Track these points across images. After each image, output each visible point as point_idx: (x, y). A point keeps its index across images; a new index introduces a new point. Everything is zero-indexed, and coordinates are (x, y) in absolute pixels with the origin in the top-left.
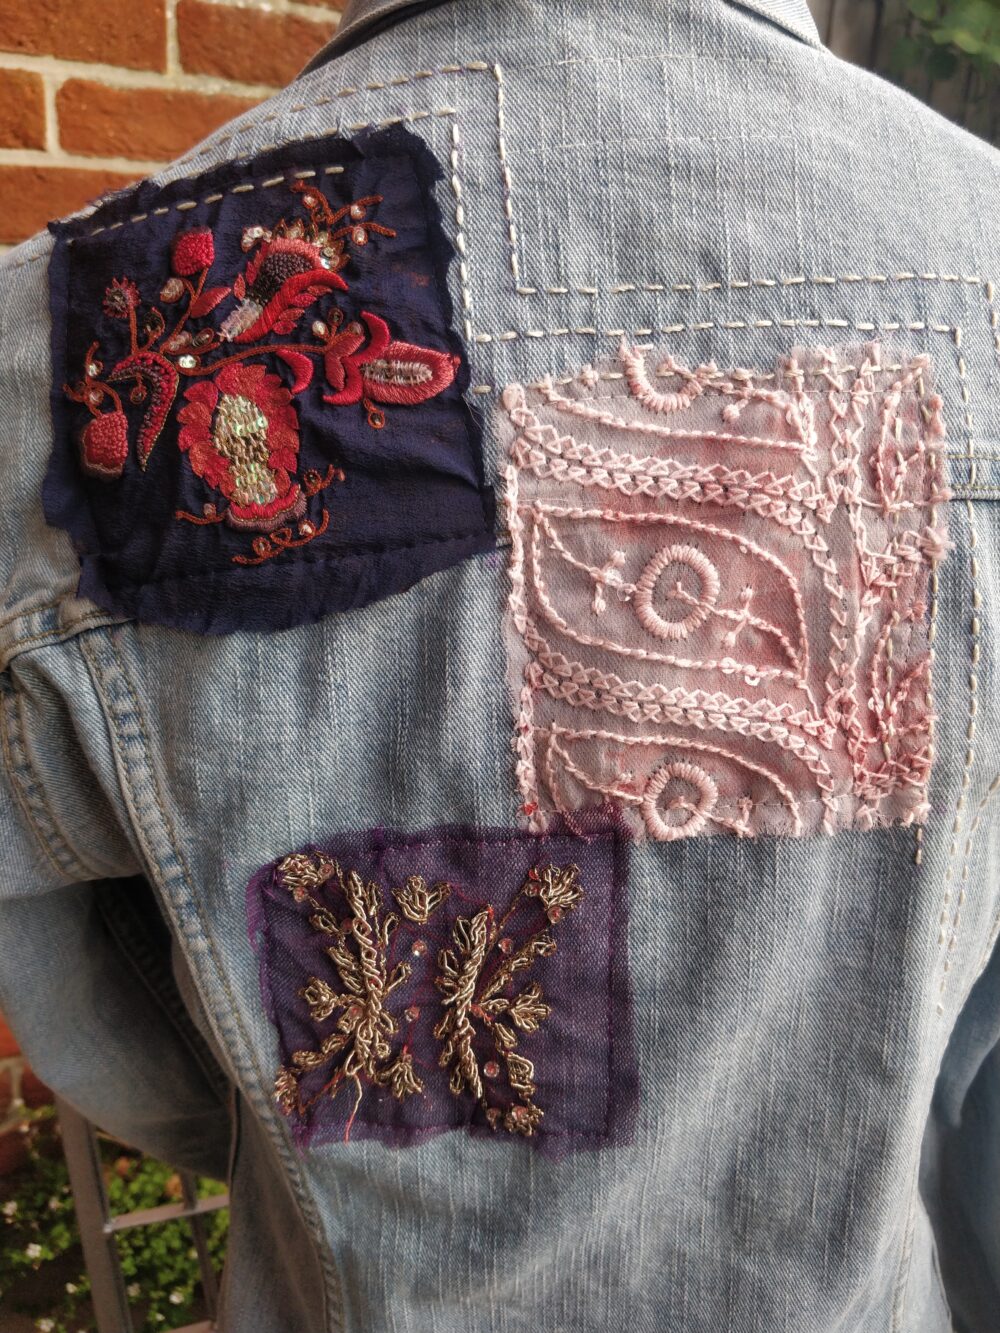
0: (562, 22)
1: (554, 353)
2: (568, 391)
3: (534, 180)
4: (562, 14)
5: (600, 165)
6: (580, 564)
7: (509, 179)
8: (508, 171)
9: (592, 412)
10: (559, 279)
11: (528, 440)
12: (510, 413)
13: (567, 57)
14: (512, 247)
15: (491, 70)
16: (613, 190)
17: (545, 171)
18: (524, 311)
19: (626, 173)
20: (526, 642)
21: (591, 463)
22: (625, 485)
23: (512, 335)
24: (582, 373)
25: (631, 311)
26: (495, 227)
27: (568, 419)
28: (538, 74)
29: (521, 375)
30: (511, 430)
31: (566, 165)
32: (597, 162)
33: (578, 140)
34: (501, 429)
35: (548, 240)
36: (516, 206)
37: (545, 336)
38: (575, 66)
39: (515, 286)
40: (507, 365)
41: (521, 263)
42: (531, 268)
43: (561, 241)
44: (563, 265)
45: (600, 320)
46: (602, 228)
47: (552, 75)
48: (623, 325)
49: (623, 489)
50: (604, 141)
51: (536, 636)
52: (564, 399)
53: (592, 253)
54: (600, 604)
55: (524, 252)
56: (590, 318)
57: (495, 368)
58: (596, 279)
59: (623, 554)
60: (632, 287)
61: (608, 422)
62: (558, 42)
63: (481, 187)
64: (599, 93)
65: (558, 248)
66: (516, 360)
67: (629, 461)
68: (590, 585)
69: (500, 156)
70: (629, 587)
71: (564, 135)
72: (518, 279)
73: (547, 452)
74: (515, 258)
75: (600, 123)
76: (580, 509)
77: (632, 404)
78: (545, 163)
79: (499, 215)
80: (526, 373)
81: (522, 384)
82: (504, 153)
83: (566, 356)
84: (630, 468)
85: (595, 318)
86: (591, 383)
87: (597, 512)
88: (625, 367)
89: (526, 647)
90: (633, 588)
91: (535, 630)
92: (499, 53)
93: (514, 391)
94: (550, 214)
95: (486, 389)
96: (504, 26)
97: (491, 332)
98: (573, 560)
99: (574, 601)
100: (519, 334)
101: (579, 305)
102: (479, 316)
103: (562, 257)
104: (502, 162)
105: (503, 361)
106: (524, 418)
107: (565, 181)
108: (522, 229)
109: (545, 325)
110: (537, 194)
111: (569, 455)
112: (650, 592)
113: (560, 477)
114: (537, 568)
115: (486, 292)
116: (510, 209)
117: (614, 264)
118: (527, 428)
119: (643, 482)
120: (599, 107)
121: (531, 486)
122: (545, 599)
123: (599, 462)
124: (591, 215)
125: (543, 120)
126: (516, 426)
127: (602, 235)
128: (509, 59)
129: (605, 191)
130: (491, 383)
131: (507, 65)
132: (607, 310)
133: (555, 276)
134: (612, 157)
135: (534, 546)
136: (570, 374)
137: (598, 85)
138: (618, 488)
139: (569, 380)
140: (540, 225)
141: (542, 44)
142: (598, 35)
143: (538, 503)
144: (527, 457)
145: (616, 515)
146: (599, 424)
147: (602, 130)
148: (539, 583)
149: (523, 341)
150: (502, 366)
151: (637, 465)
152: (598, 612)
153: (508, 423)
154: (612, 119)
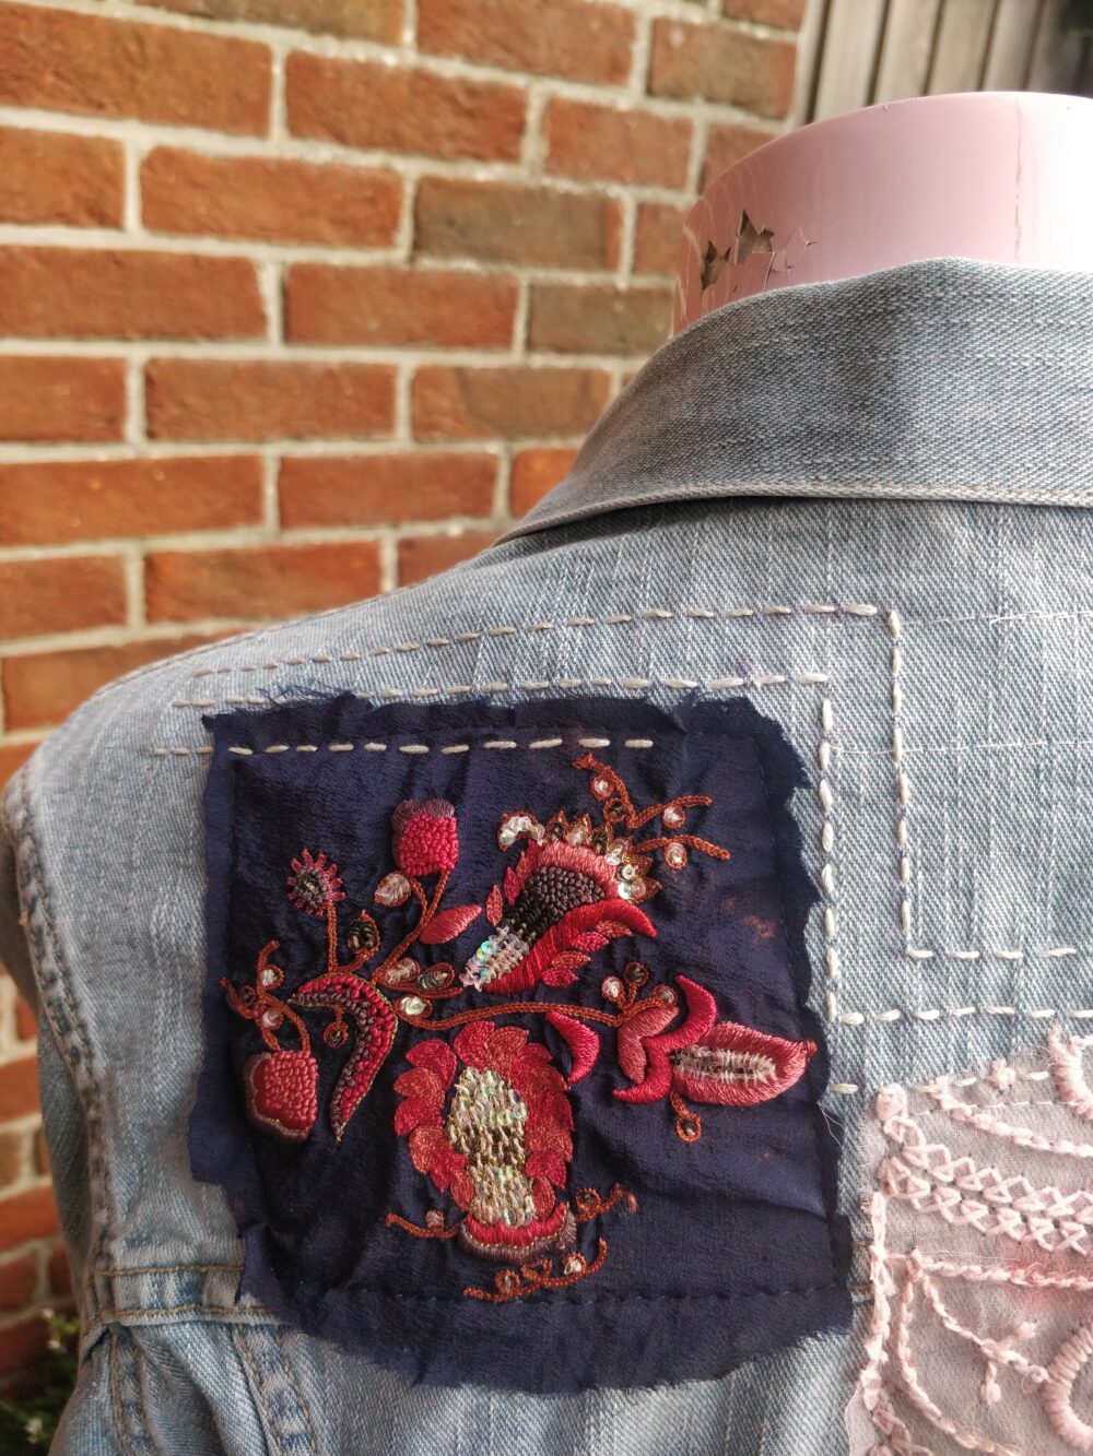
0: (997, 554)
1: (953, 1041)
2: (970, 1094)
3: (942, 793)
4: (996, 543)
5: (1042, 776)
6: (968, 1334)
7: (906, 794)
8: (906, 782)
9: (1003, 1129)
10: (969, 938)
11: (906, 1162)
12: (883, 1124)
13: (1000, 608)
14: (903, 890)
15: (884, 617)
16: (1059, 815)
17: (960, 782)
18: (916, 985)
19: (1078, 789)
20: (875, 1419)
21: (997, 1198)
22: (1045, 1236)
23: (894, 1015)
24: (991, 1071)
25: (1068, 983)
26: (879, 858)
27: (966, 1137)
28: (956, 631)
29: (898, 1076)
30: (882, 1146)
31: (992, 775)
32: (1037, 772)
33: (1010, 737)
34: (868, 1143)
35: (957, 883)
36: (913, 830)
37: (942, 1018)
38: (1011, 624)
39: (905, 948)
40: (884, 1058)
41: (914, 915)
42: (930, 923)
43: (977, 885)
44: (976, 919)
45: (1022, 996)
46: (1037, 866)
47: (978, 635)
48: (1055, 1002)
49: (1042, 1242)
50: (1049, 740)
51: (891, 1416)
52: (963, 1105)
53: (1019, 900)
54: (994, 1391)
55: (920, 897)
56: (1008, 994)
57: (867, 1061)
58: (1022, 938)
59: (1033, 1326)
60: (1072, 951)
61: (1025, 1142)
62: (989, 586)
63: (862, 800)
64: (1045, 667)
65: (972, 895)
66: (897, 1051)
67: (1050, 1200)
68: (980, 1362)
69: (893, 755)
70: (1039, 1374)
71: (990, 728)
72: (909, 937)
73: (933, 1179)
74: (907, 907)
75: (1045, 713)
76: (977, 1269)
77: (1059, 1114)
78: (960, 770)
79: (887, 842)
80: (911, 1069)
81: (904, 1084)
82: (900, 752)
83: (969, 1044)
84: (1055, 1211)
85: (1018, 994)
86: (1004, 1086)
87: (1001, 1274)
88: (1055, 1071)
89: (875, 1425)
90: (1043, 1375)
91: (890, 1407)
92: (897, 593)
93: (894, 1095)
94: (963, 845)
95: (852, 1089)
96: (907, 552)
97: (862, 1010)
98: (957, 1329)
99: (951, 1378)
100: (905, 1015)
101: (993, 975)
102: (848, 987)
103: (976, 909)
104: (897, 765)
105: (878, 1051)
106: (903, 1130)
107: (989, 799)
108: (919, 863)
109: (943, 1002)
110: (946, 815)
111: (963, 1183)
112: (1069, 1384)
113: (949, 1216)
114: (905, 1333)
115: (861, 953)
116: (904, 834)
117: (1049, 917)
118: (906, 1147)
119: (1072, 1233)
120: (1045, 690)
121: (904, 1224)
122: (911, 1374)
123: (1008, 1198)
124: (1023, 849)
125: (960, 703)
126: (889, 1140)
127: (1035, 876)
128: (912, 605)
129: (1045, 815)
130: (860, 1081)
131: (909, 612)
132: (1033, 983)
133: (963, 934)
134: (1060, 766)
135: (904, 1307)
136: (974, 1072)
137: (1045, 656)
138: (1036, 1243)
139: (971, 1081)
140: (947, 860)
141: (965, 588)
142: (1048, 577)
143: (917, 1254)
144: (904, 1184)
145: (1029, 1278)
146: (1010, 1142)
147: (1048, 724)
148: (904, 1352)
149: (911, 1024)
150: (877, 1061)
151: (1063, 1207)
152: (989, 1403)
153: (880, 1136)
154: (1063, 708)
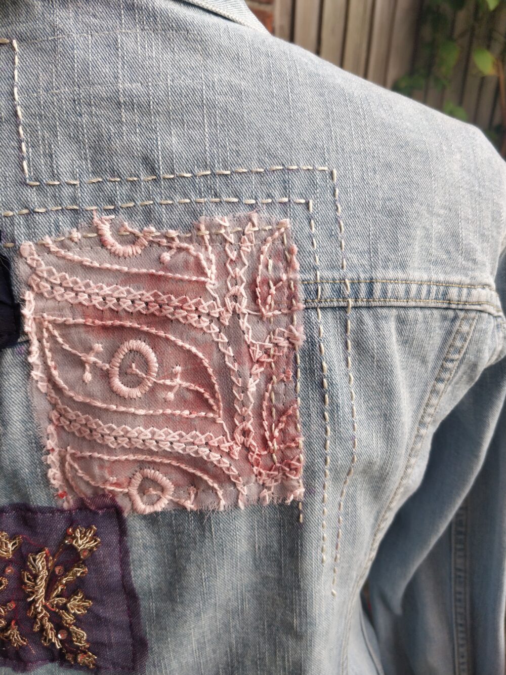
0: (54, 11)
1: (53, 221)
2: (62, 245)
3: (35, 113)
4: (53, 6)
5: (77, 103)
6: (74, 351)
7: (19, 113)
8: (18, 108)
9: (77, 258)
10: (54, 176)
11: (39, 277)
12: (26, 259)
13: (56, 34)
14: (23, 156)
15: (11, 43)
16: (85, 119)
17: (42, 108)
18: (33, 197)
19: (93, 107)
20: (48, 398)
21: (78, 289)
22: (99, 303)
23: (25, 211)
24: (70, 233)
25: (101, 194)
26: (13, 144)
27: (61, 262)
28: (39, 45)
29: (30, 237)
30: (28, 270)
31: (55, 103)
32: (74, 101)
33: (63, 87)
34: (21, 269)
35: (45, 151)
36: (25, 131)
37: (46, 211)
38: (61, 40)
39: (26, 181)
40: (23, 230)
41: (29, 166)
42: (36, 170)
43: (53, 152)
44: (55, 167)
45: (80, 200)
46: (80, 143)
47: (48, 46)
48: (96, 203)
49: (98, 306)
50: (79, 87)
51: (53, 395)
52: (60, 250)
53: (74, 158)
54: (88, 376)
55: (31, 159)
56: (74, 200)
57: (15, 232)
58: (78, 175)
59: (100, 345)
60: (100, 180)
61: (88, 264)
62: (51, 25)
63: (3, 119)
64: (76, 57)
65: (52, 156)
66: (28, 227)
67: (102, 288)
68: (81, 364)
69: (14, 99)
70: (105, 366)
71: (54, 84)
72: (27, 176)
73: (51, 283)
74: (25, 164)
75: (76, 76)
76: (71, 319)
77: (104, 252)
78: (42, 102)
79: (15, 137)
80: (35, 234)
81: (33, 241)
82: (16, 96)
83: (60, 223)
84: (102, 293)
85: (78, 199)
86: (76, 240)
87: (81, 320)
88: (97, 230)
89: (49, 401)
90: (107, 366)
91: (52, 391)
92: (15, 32)
93: (27, 246)
94: (47, 135)
95: (10, 245)
96: (19, 15)
97: (12, 210)
98: (70, 349)
99: (73, 374)
100: (30, 211)
101: (67, 192)
102: (4, 200)
103: (55, 162)
104: (16, 103)
105: (20, 227)
106: (35, 262)
107: (55, 114)
108: (30, 145)
109: (46, 205)
110: (38, 122)
111: (64, 285)
112: (117, 369)
113: (59, 298)
114: (49, 354)
115: (8, 185)
116: (21, 132)
117: (89, 165)
118: (37, 269)
119: (110, 301)
120: (76, 66)
121: (41, 304)
122: (55, 373)
123: (83, 289)
124: (72, 135)
125: (41, 75)
126: (31, 267)
127: (80, 147)
128: (22, 36)
129: (80, 120)
130: (13, 241)
131: (21, 40)
132: (85, 195)
133: (51, 174)
134: (84, 97)
135: (44, 341)
136: (64, 235)
137: (75, 52)
138: (94, 306)
139: (63, 238)
140: (40, 142)
141: (41, 26)
142: (76, 20)
143: (45, 315)
144: (38, 285)
145: (93, 322)
146: (81, 264)
147: (78, 81)
148: (51, 363)
149: (33, 214)
150: (20, 231)
151: (107, 290)
152: (86, 381)
153: (26, 266)
154: (84, 73)
